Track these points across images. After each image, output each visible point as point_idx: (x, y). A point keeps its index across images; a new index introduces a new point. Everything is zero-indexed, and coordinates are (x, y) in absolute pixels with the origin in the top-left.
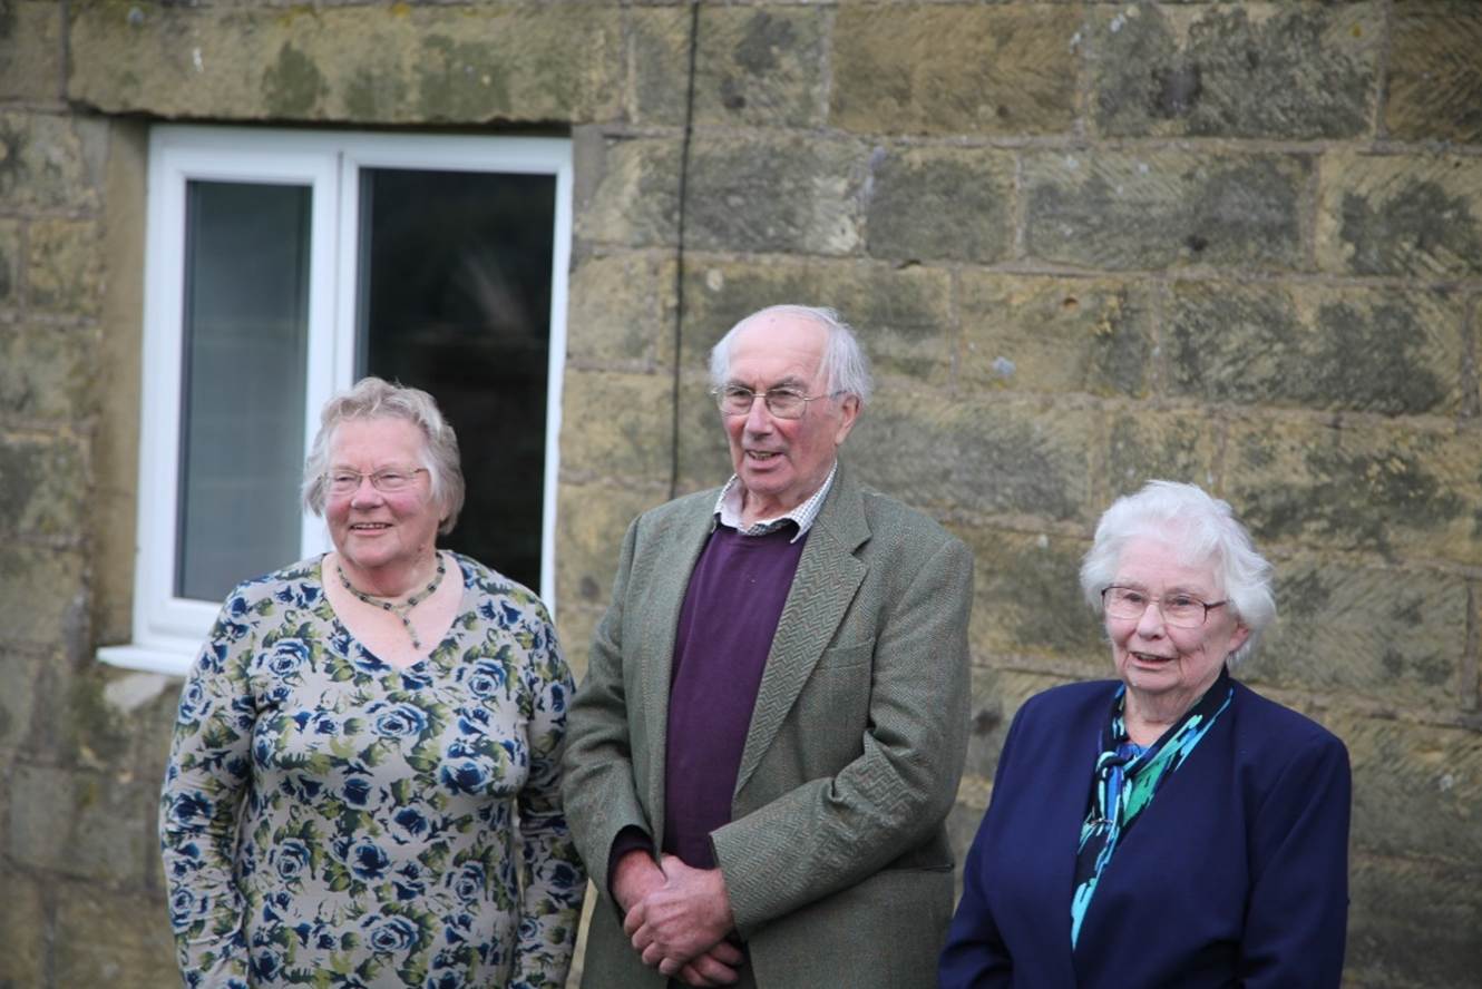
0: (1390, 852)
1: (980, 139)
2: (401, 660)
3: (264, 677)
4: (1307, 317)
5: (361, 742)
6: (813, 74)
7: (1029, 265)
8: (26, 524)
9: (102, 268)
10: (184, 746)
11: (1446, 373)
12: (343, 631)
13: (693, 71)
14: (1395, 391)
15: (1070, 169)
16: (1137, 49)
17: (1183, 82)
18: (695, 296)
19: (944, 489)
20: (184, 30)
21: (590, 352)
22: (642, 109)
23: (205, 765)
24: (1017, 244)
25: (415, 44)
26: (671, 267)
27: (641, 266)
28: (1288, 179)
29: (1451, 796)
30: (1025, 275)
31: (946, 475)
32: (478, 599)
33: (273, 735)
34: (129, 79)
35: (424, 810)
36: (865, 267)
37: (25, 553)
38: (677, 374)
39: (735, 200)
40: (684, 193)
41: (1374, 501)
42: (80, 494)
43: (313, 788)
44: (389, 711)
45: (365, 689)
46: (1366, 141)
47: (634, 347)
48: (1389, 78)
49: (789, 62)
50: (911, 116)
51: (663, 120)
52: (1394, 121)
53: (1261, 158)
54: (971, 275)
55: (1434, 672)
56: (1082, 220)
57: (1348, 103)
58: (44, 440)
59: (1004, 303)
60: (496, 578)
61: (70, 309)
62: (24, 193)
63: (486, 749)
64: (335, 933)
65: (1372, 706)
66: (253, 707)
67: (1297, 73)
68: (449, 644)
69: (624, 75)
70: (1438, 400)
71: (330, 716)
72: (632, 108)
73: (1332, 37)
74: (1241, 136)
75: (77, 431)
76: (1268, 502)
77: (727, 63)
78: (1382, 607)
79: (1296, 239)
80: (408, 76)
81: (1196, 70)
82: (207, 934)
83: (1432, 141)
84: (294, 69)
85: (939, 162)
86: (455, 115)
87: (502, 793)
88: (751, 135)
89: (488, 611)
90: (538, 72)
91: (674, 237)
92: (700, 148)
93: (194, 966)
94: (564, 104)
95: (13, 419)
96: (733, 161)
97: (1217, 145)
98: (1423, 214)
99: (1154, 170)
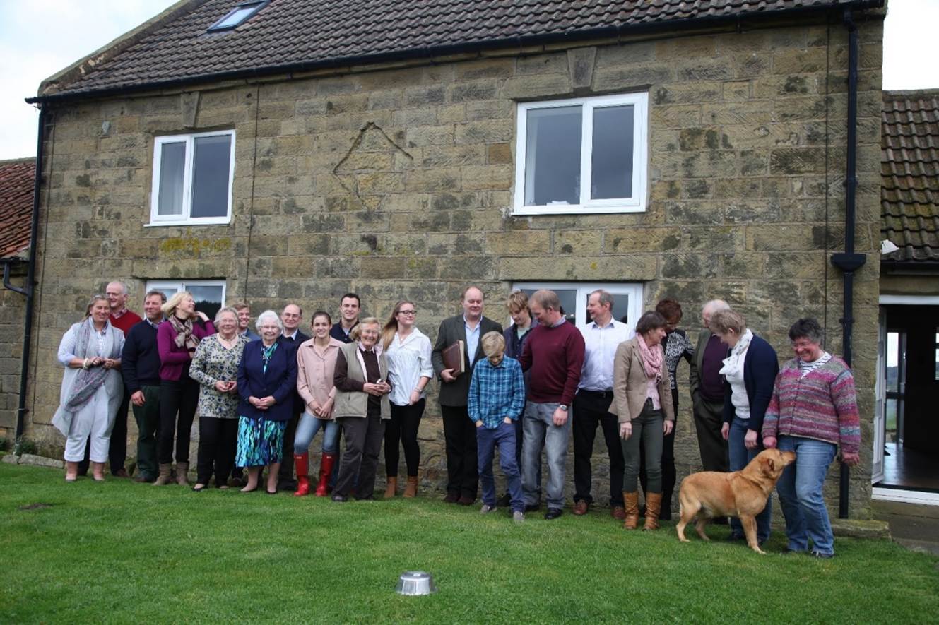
1: (297, 279)
6: (269, 269)
7: (305, 298)
13: (248, 268)
15: (312, 283)
16: (323, 265)
17: (330, 270)
20: (154, 264)
22: (238, 275)
24: (303, 295)
25: (198, 265)
28: (347, 284)
30: (305, 300)
34: (144, 272)
36: (278, 299)
39: (255, 289)
40: (246, 288)
46: (359, 279)
48: (362, 269)
49: (265, 267)
50: (286, 275)
51: (242, 276)
52: (363, 276)
53: (342, 281)
56: (314, 291)
57: (356, 273)
67: (348, 268)
69: (235, 269)
73: (353, 263)
74: (339, 278)
77: (254, 267)
80: (196, 270)
81: (332, 268)
83: (368, 278)
84: (175, 269)
85: (290, 282)
86: (205, 276)
88: (258, 278)
90: (220, 269)
91: (244, 295)
92: (249, 281)
94: (225, 275)
96: (255, 283)
97: (335, 279)
98: (368, 289)
99: (326, 283)
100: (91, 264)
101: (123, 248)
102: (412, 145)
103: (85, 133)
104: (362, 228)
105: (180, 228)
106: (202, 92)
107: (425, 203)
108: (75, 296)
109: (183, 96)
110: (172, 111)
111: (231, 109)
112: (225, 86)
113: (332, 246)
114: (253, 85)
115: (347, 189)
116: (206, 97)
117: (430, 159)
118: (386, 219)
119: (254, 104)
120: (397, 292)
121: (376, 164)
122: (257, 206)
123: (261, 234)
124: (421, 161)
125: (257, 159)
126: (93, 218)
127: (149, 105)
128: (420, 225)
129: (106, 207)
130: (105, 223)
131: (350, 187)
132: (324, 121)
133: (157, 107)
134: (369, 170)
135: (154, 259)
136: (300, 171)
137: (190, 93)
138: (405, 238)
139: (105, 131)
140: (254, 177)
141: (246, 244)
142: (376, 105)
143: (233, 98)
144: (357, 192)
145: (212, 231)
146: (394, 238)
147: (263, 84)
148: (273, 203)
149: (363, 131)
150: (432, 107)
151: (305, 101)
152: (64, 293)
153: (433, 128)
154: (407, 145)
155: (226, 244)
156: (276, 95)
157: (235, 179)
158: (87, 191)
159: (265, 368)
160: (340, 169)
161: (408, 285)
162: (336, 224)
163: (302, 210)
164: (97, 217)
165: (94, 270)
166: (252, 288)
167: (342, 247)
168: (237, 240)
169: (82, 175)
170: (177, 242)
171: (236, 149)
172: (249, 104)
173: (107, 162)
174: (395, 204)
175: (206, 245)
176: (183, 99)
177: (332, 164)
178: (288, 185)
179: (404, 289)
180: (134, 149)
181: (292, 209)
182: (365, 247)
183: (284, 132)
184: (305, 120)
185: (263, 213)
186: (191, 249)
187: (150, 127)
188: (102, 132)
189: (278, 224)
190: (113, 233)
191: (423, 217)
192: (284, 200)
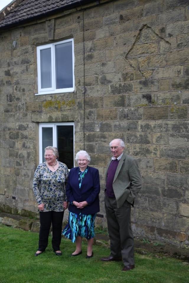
0: (147, 183)
1: (109, 121)
2: (53, 171)
3: (41, 173)
4: (138, 136)
5: (50, 179)
6: (95, 116)
7: (114, 132)
8: (30, 158)
9: (35, 136)
10: (35, 179)
11: (150, 140)
12: (48, 168)
13: (84, 116)
14: (146, 142)
15: (117, 123)
16: (122, 112)
17: (126, 115)
18: (85, 136)
19: (108, 152)
20: (41, 114)
21: (77, 141)
22: (80, 119)
23: (36, 181)
24: (113, 130)
25: (61, 115)
26: (83, 133)
27: (81, 133)
28: (136, 123)
29: (152, 178)
30: (114, 133)
31: (108, 151)
32: (60, 165)
33: (42, 178)
34: (37, 119)
35: (56, 185)
36: (100, 133)
37: (30, 161)
38: (84, 143)
39: (89, 127)
40: (84, 126)
41: (145, 152)
42: (34, 156)
43: (46, 183)
44: (53, 176)
45: (50, 174)
46: (142, 120)
47: (80, 141)
48: (144, 114)
49: (93, 115)
50: (103, 119)
51: (82, 120)
52: (144, 118)
53: (133, 122)
54: (109, 133)
55: (151, 167)
56: (118, 128)
57: (141, 117)
58: (31, 151)
59: (112, 135)
60: (62, 163)
61: (33, 139)
62: (28, 129)
63: (62, 179)
64: (48, 196)
65: (145, 170)
66: (40, 176)
67: (136, 114)
68: (58, 170)
69: (78, 116)
70: (150, 143)
71: (47, 176)
72: (79, 119)
73: (139, 111)
74: (132, 120)
75: (34, 150)
76: (136, 152)
77: (87, 115)
78: (146, 161)
79: (137, 129)
80: (60, 117)
81: (128, 114)
82: (38, 196)
83: (148, 120)
84: (50, 117)
85: (106, 123)
86: (64, 121)
87: (63, 183)
88: (90, 121)
89: (61, 166)
90: (71, 116)
91: (83, 131)
92: (85, 123)
93: (37, 199)
94: (73, 119)
95: (28, 149)
96: (88, 124)
97: (130, 121)
98: (147, 126)
99: (124, 123)
100: (14, 116)
101: (27, 107)
102: (170, 35)
103: (6, 48)
104: (143, 90)
105: (51, 95)
106: (56, 19)
107: (179, 72)
108: (9, 132)
109: (47, 22)
110: (43, 32)
111: (70, 27)
112: (66, 14)
113: (127, 102)
114: (80, 11)
115: (133, 67)
116: (58, 22)
117: (182, 43)
118: (156, 84)
119: (81, 23)
120: (164, 128)
121: (149, 50)
122: (87, 81)
123: (90, 96)
124: (176, 45)
125: (85, 54)
126: (13, 92)
127: (32, 29)
128: (177, 86)
129: (19, 86)
130: (18, 94)
131: (134, 66)
132: (118, 27)
133: (36, 30)
134: (145, 54)
135: (40, 112)
136: (107, 59)
137: (50, 20)
138: (168, 95)
139: (14, 46)
140: (84, 65)
141: (83, 102)
142: (148, 12)
143: (71, 20)
144: (139, 68)
145: (66, 96)
146: (162, 95)
147: (85, 9)
148: (95, 79)
149: (141, 30)
150: (182, 8)
151: (108, 17)
152: (4, 130)
153: (183, 23)
154: (167, 36)
155: (73, 103)
156: (93, 15)
157: (75, 66)
158: (10, 78)
159: (80, 185)
160: (129, 56)
161: (171, 123)
162: (128, 89)
163: (110, 82)
164: (15, 91)
165: (16, 119)
166: (88, 126)
167: (132, 102)
168: (78, 100)
169: (7, 70)
170: (50, 103)
171: (74, 49)
172: (79, 22)
173: (17, 62)
174: (161, 74)
175: (63, 104)
176: (47, 24)
177: (124, 53)
178: (102, 68)
179: (169, 126)
180: (27, 54)
181: (105, 81)
182: (145, 101)
183: (98, 37)
184: (109, 27)
185: (90, 84)
186: (57, 106)
187: (34, 41)
188: (13, 46)
189: (98, 91)
190: (22, 99)
191: (178, 81)
192: (100, 77)
